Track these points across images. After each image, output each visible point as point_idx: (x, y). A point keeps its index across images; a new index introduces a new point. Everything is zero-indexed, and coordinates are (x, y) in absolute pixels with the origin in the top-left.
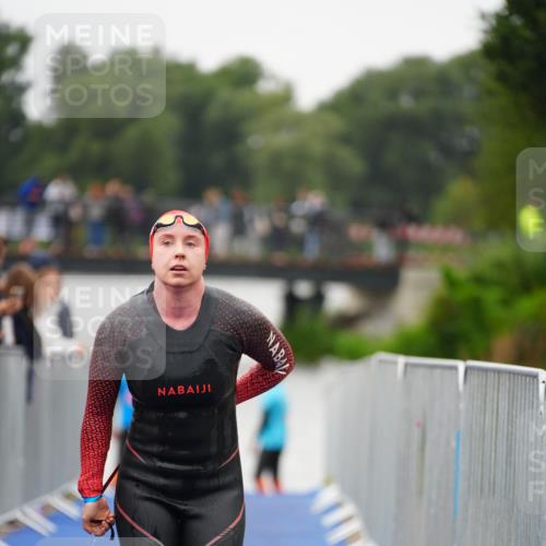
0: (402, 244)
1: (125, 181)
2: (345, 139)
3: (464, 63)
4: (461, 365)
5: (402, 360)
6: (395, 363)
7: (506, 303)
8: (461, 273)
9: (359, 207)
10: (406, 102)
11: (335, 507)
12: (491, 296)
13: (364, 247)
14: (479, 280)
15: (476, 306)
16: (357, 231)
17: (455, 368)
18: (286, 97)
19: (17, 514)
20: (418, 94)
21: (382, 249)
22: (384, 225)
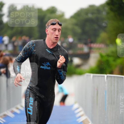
0: (90, 48)
1: (27, 36)
2: (76, 25)
3: (103, 6)
4: (106, 76)
5: (92, 75)
6: (90, 76)
7: (114, 60)
8: (104, 54)
9: (80, 40)
10: (90, 16)
11: (77, 109)
12: (111, 59)
13: (82, 49)
14: (108, 56)
15: (107, 62)
16: (80, 46)
17: (104, 76)
18: (62, 15)
19: (5, 113)
20: (93, 13)
21: (86, 49)
22: (86, 44)
